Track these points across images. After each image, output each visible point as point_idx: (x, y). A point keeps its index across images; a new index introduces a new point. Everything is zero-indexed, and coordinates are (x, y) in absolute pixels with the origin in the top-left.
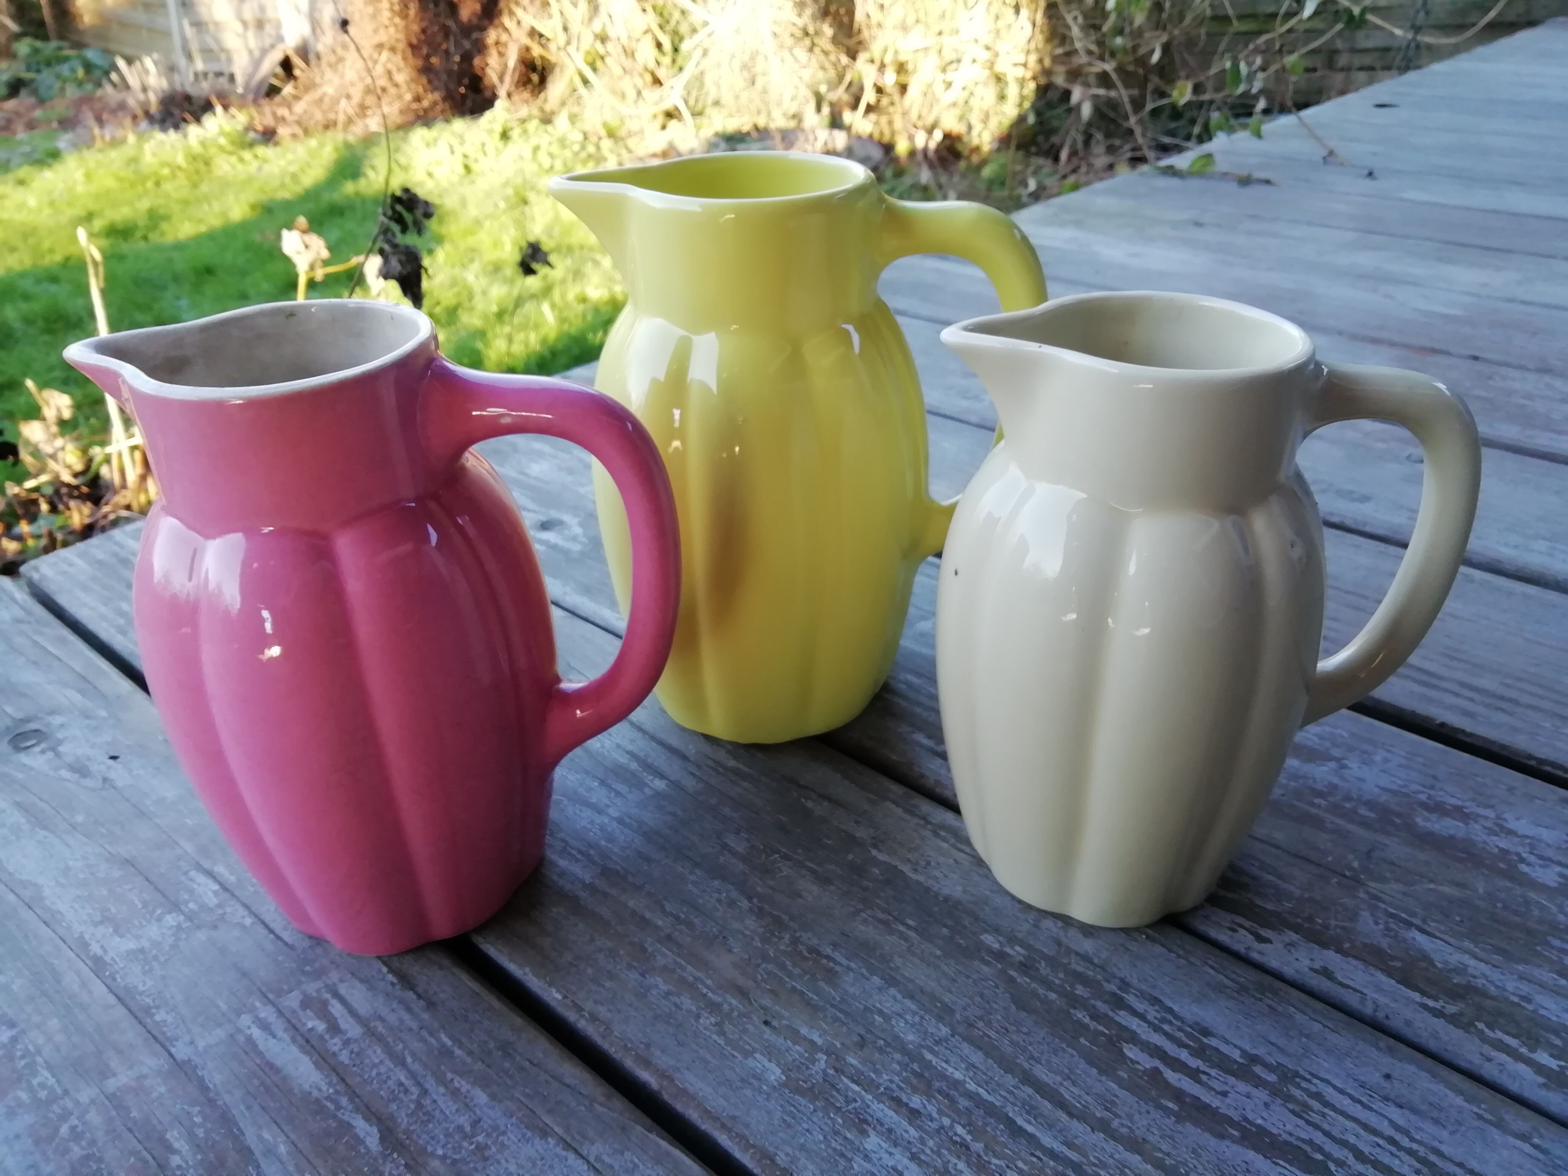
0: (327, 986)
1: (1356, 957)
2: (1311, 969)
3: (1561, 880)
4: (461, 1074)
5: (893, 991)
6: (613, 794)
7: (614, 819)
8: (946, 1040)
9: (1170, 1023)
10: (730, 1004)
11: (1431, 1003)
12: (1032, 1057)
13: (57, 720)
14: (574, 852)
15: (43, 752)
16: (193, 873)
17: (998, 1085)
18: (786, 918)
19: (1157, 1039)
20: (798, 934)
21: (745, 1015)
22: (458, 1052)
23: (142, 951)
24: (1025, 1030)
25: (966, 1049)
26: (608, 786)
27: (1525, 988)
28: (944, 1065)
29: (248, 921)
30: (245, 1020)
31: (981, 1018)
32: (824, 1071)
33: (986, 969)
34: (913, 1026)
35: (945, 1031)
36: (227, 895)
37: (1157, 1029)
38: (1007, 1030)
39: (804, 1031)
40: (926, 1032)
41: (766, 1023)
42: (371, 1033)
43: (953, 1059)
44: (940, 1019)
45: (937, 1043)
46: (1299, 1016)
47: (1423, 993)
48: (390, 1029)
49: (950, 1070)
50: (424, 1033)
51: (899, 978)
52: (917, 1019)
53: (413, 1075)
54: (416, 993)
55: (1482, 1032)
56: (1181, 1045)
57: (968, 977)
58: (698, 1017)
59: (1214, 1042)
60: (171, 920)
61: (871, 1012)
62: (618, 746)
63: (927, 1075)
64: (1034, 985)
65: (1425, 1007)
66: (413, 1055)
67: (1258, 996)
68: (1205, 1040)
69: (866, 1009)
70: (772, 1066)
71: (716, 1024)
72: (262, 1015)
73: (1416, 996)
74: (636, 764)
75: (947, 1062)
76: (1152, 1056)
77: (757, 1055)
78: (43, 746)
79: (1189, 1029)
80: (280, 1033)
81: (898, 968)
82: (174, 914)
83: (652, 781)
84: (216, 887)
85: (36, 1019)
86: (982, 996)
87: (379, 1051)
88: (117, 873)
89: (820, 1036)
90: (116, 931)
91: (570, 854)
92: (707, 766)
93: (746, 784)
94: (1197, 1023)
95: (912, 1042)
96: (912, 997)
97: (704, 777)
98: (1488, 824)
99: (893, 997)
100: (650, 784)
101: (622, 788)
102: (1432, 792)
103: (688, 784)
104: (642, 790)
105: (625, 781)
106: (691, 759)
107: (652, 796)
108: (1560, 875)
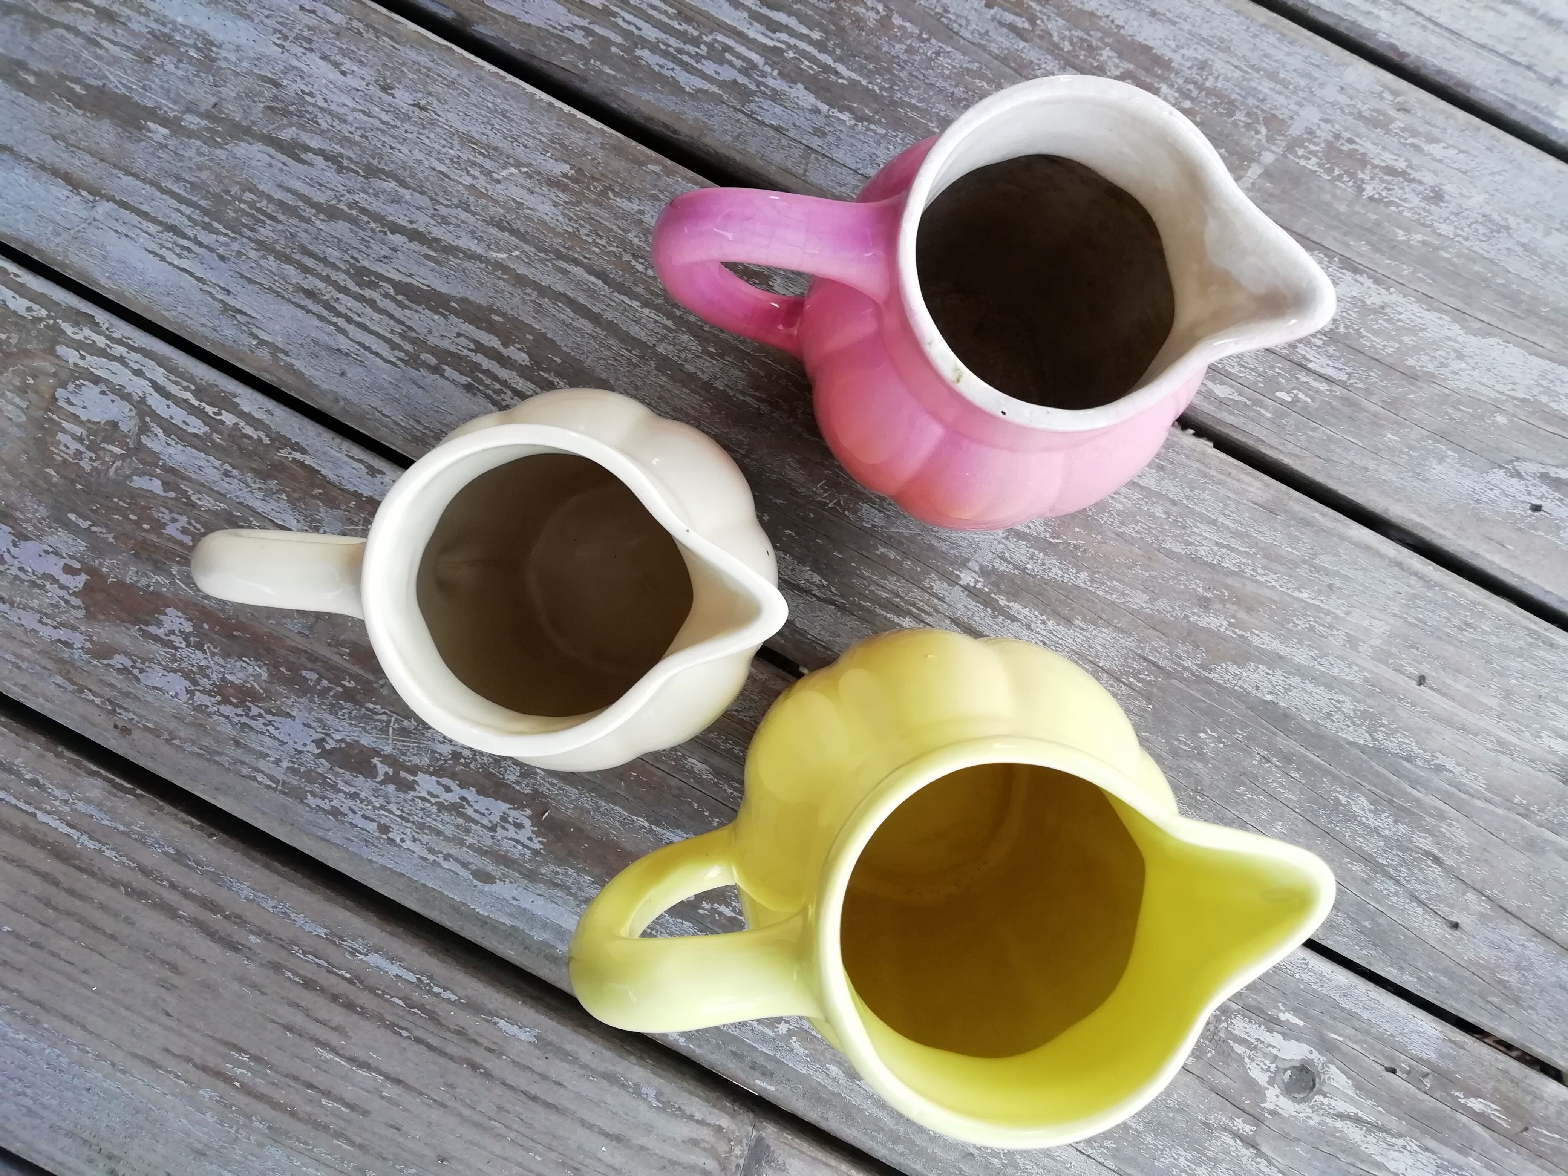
1: (347, 491)
2: (384, 473)
5: (705, 378)
6: (1007, 555)
8: (660, 341)
9: (494, 391)
11: (298, 456)
12: (595, 338)
17: (617, 310)
18: (806, 435)
19: (503, 373)
20: (792, 420)
24: (602, 362)
25: (643, 336)
26: (1016, 567)
27: (224, 486)
28: (657, 318)
31: (636, 366)
34: (685, 349)
35: (660, 349)
37: (505, 383)
38: (615, 359)
40: (675, 344)
43: (651, 326)
44: (666, 359)
45: (665, 337)
46: (398, 418)
47: (302, 464)
49: (652, 315)
51: (703, 393)
52: (683, 356)
55: (267, 436)
56: (487, 372)
59: (464, 380)
61: (718, 354)
62: (1029, 627)
63: (669, 307)
65: (304, 452)
67: (427, 431)
68: (470, 380)
69: (722, 356)
73: (308, 461)
74: (1001, 602)
75: (656, 321)
76: (509, 357)
79: (481, 388)
81: (705, 402)
83: (977, 582)
85: (1358, 208)
88: (1411, 362)
92: (930, 614)
94: (475, 395)
96: (690, 375)
97: (926, 596)
98: (204, 682)
99: (704, 372)
100: (976, 576)
101: (1003, 567)
102: (244, 719)
103: (938, 582)
104: (981, 567)
105: (1002, 576)
106: (948, 622)
107: (968, 560)
108: (159, 624)
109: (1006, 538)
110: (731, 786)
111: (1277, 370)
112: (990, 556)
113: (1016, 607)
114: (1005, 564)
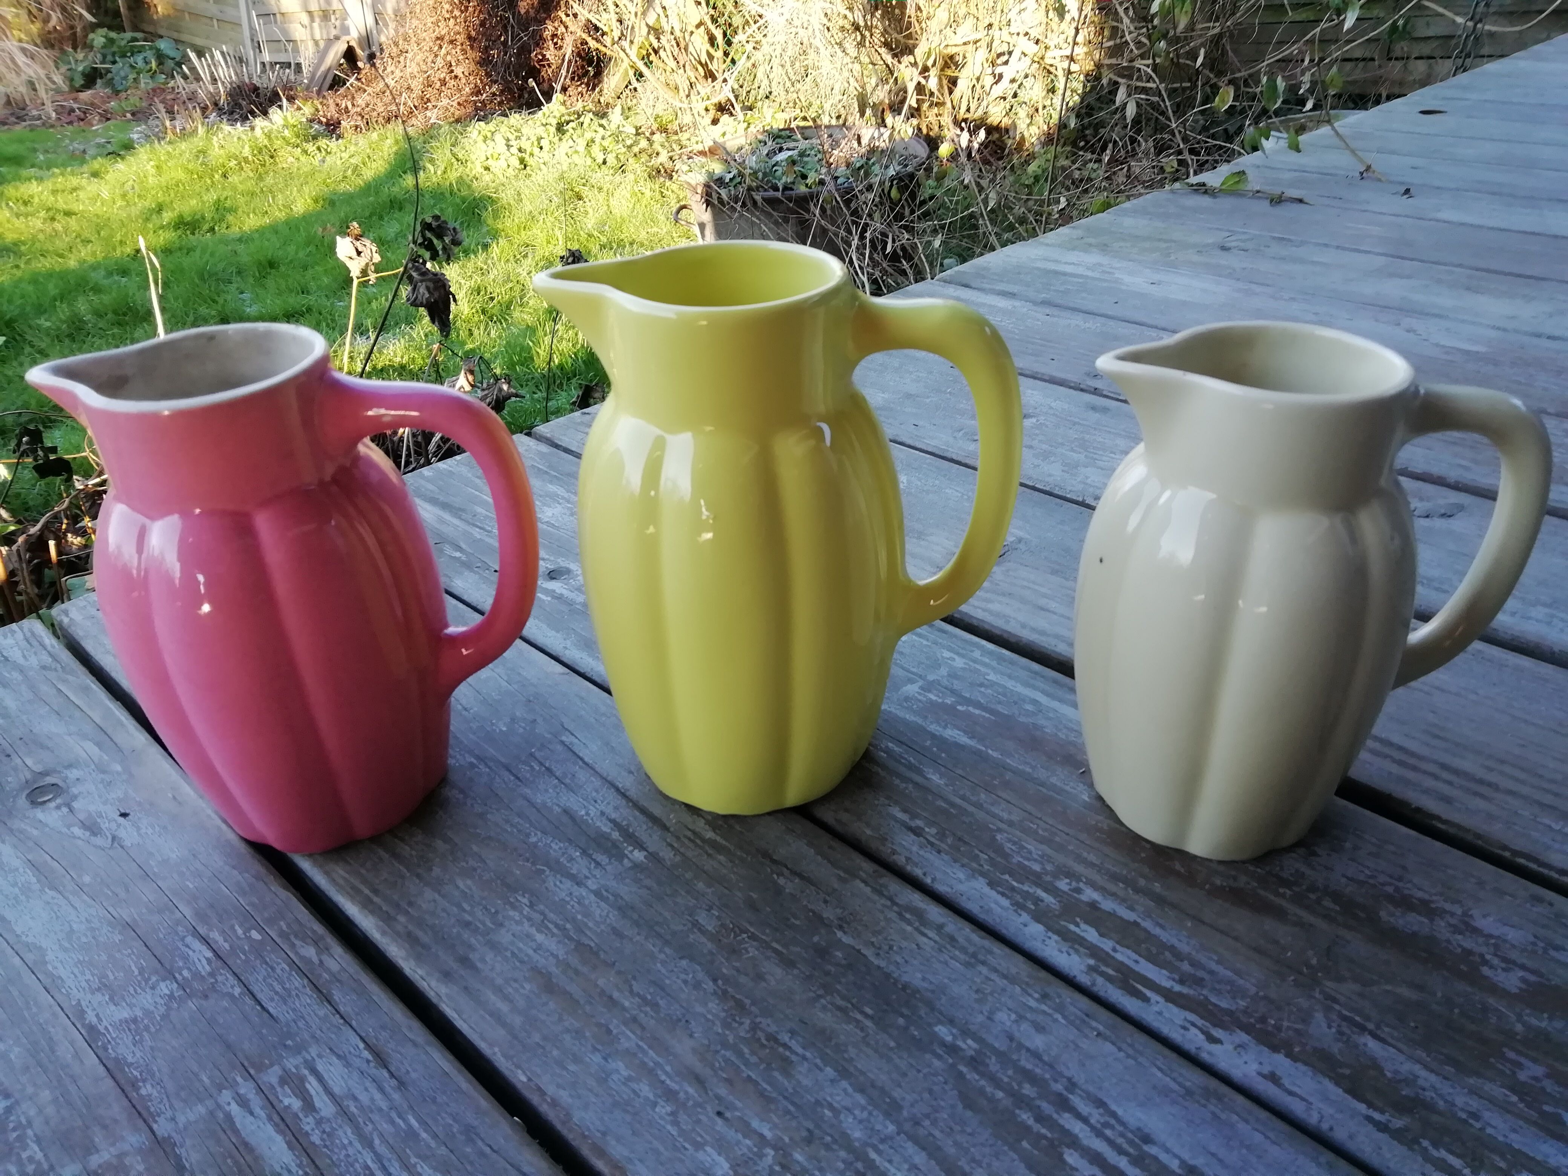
0: (306, 1061)
1: (1306, 1063)
2: (1259, 1074)
3: (1523, 986)
4: (424, 1158)
5: (844, 1084)
6: (593, 865)
7: (592, 891)
8: (892, 1138)
9: (1112, 1128)
10: (686, 1093)
11: (1377, 1116)
12: (973, 1160)
13: (73, 774)
14: (551, 926)
15: (58, 807)
16: (189, 939)
18: (747, 1002)
19: (1098, 1145)
20: (758, 1020)
21: (700, 1105)
22: (424, 1135)
23: (135, 1020)
24: (969, 1130)
25: (911, 1148)
26: (590, 856)
27: (1474, 1104)
28: (887, 1165)
29: (237, 991)
30: (226, 1096)
31: (927, 1116)
32: (770, 1167)
33: (937, 1063)
34: (861, 1122)
35: (891, 1128)
36: (219, 963)
37: (1099, 1134)
38: (951, 1129)
39: (755, 1124)
40: (872, 1129)
41: (719, 1114)
42: (344, 1112)
43: (896, 1158)
44: (887, 1115)
45: (882, 1141)
46: (1241, 1125)
47: (1370, 1105)
48: (361, 1108)
50: (394, 1115)
51: (852, 1069)
52: (865, 1114)
53: (378, 1158)
54: (389, 1071)
55: (1426, 1149)
56: (1121, 1151)
57: (919, 1071)
58: (655, 1104)
59: (1153, 1150)
60: (164, 988)
61: (822, 1106)
62: (603, 813)
64: (983, 1082)
65: (1369, 1119)
66: (381, 1135)
67: (1203, 1102)
68: (1146, 1148)
69: (818, 1103)
70: (721, 1160)
71: (672, 1114)
72: (242, 1091)
73: (1362, 1107)
74: (617, 834)
75: (890, 1161)
76: (1091, 1163)
77: (708, 1149)
78: (59, 801)
79: (1130, 1135)
80: (258, 1111)
81: (852, 1059)
82: (168, 982)
83: (631, 852)
84: (209, 954)
85: (30, 1090)
86: (931, 1091)
87: (349, 1132)
88: (117, 938)
89: (770, 1129)
90: (111, 999)
91: (547, 928)
92: (685, 836)
93: (721, 858)
94: (1139, 1129)
95: (858, 1140)
96: (862, 1091)
97: (682, 850)
98: (1453, 921)
99: (845, 1090)
100: (630, 856)
101: (603, 859)
102: (1401, 884)
103: (667, 857)
104: (621, 862)
105: (606, 851)
106: (672, 829)
107: (631, 868)
108: (1523, 980)
109: (587, 877)
110: (910, 762)
111: (243, 957)
112: (608, 868)
113: (606, 828)
114: (598, 860)
